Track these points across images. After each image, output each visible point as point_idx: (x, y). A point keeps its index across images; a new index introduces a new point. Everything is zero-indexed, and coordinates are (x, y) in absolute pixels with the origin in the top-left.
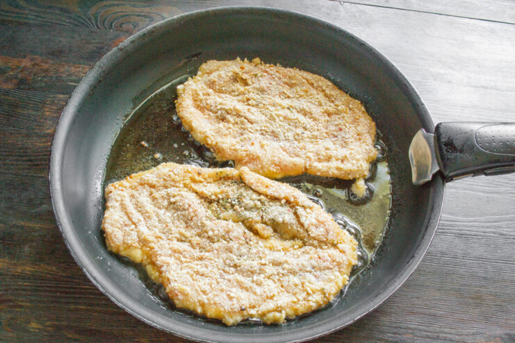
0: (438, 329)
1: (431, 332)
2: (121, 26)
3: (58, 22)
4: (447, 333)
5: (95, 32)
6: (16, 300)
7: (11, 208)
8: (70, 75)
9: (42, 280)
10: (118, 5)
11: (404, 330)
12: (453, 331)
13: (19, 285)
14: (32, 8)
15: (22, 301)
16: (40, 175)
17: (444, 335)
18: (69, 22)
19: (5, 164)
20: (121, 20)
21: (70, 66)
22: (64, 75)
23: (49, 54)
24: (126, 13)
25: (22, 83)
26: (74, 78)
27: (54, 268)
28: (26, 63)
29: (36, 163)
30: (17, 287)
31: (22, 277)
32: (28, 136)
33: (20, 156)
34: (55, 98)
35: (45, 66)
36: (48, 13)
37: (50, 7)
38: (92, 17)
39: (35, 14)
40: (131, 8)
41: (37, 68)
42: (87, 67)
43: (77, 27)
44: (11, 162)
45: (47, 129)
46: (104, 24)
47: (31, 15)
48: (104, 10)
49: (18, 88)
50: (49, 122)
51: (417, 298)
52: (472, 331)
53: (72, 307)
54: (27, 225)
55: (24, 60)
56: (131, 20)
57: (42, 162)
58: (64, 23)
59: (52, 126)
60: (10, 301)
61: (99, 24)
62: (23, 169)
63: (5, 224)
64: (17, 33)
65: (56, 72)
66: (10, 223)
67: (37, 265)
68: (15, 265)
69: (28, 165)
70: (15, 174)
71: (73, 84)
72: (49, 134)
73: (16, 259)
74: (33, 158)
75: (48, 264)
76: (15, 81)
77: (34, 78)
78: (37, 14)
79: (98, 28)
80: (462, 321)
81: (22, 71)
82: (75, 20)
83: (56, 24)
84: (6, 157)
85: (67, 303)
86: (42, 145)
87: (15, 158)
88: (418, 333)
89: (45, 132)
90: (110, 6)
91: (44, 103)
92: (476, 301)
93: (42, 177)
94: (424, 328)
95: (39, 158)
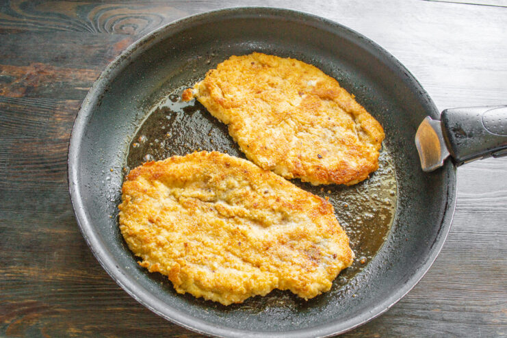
0: (464, 302)
1: (457, 305)
2: (121, 28)
3: (57, 28)
4: (472, 305)
5: (96, 36)
6: (52, 307)
7: (34, 216)
8: (77, 80)
9: (76, 284)
10: (116, 8)
11: (431, 306)
12: (477, 303)
13: (51, 292)
14: (31, 16)
15: (58, 307)
16: (60, 181)
17: (470, 307)
18: (69, 28)
19: (23, 173)
20: (120, 23)
21: (76, 71)
22: (71, 81)
23: (52, 60)
24: (124, 16)
25: (29, 91)
26: (81, 82)
27: (86, 272)
28: (30, 70)
29: (54, 169)
30: (51, 294)
31: (55, 283)
32: (43, 143)
33: (37, 164)
34: (64, 103)
35: (51, 73)
36: (47, 20)
37: (48, 14)
38: (91, 22)
39: (33, 21)
40: (130, 10)
41: (42, 75)
42: (93, 71)
43: (77, 33)
44: (28, 171)
45: (62, 135)
46: (104, 27)
47: (29, 22)
48: (102, 14)
49: (27, 96)
50: (61, 128)
51: (441, 274)
52: (495, 301)
53: (109, 309)
54: (52, 231)
55: (28, 68)
56: (130, 22)
57: (60, 168)
58: (63, 29)
59: (65, 132)
60: (47, 308)
61: (98, 27)
62: (42, 176)
63: (30, 232)
64: (18, 41)
65: (63, 78)
66: (35, 231)
67: (67, 271)
68: (46, 272)
69: (46, 172)
70: (35, 182)
71: (81, 88)
72: (63, 140)
73: (46, 266)
74: (50, 165)
75: (79, 269)
76: (22, 89)
77: (41, 86)
78: (36, 21)
79: (98, 31)
80: (485, 292)
81: (27, 79)
82: (74, 25)
83: (57, 30)
84: (23, 166)
85: (104, 305)
86: (57, 151)
87: (33, 166)
88: (445, 308)
89: (60, 138)
90: (108, 9)
91: (54, 109)
92: (495, 272)
93: (62, 183)
94: (451, 302)
95: (56, 164)
